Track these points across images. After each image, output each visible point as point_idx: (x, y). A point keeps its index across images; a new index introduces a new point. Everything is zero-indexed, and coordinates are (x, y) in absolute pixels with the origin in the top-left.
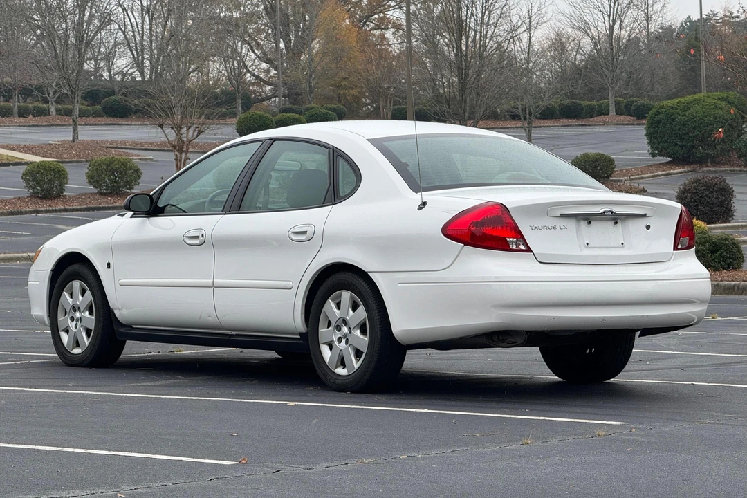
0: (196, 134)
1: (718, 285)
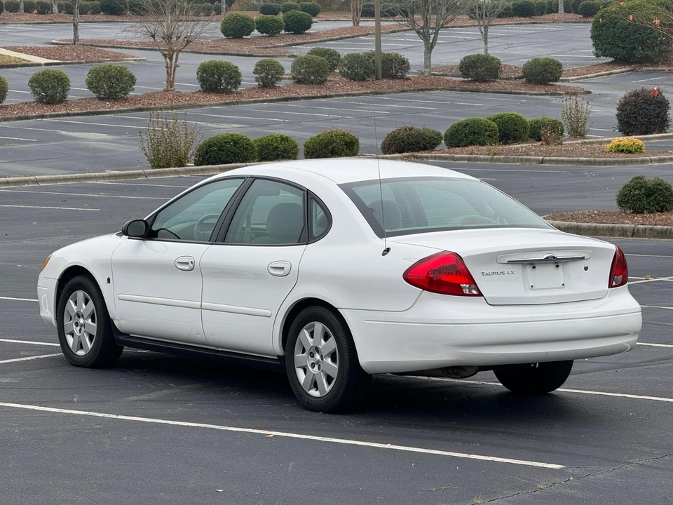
0: (185, 43)
1: (652, 229)
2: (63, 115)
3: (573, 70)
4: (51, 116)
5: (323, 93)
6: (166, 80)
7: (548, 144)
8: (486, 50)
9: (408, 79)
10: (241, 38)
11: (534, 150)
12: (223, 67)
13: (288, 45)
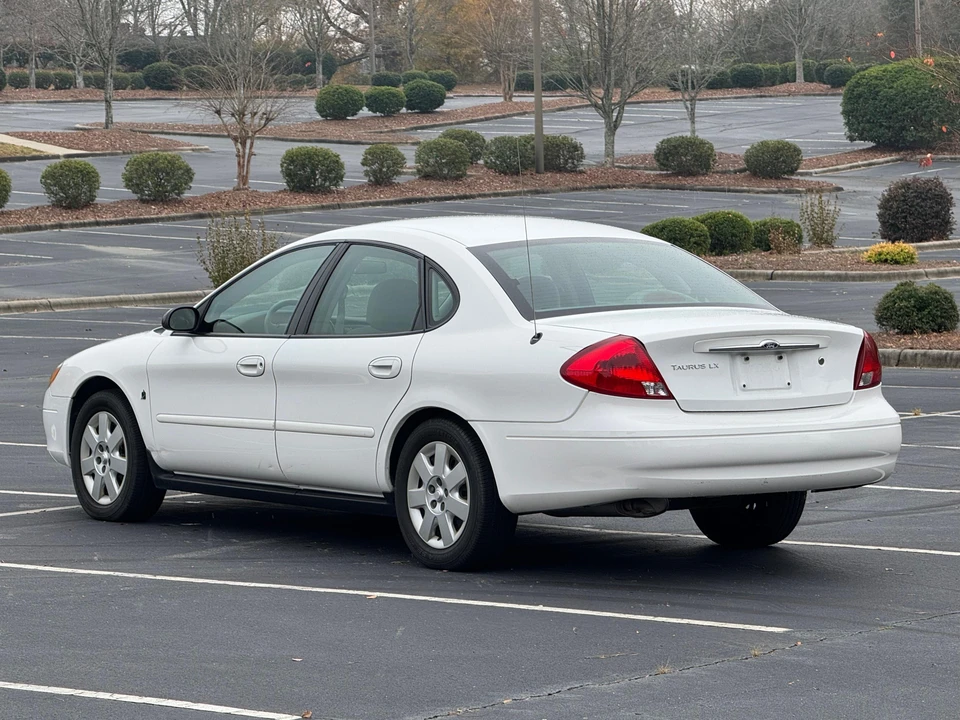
0: (263, 122)
1: (925, 355)
2: (90, 224)
3: (817, 159)
4: (73, 226)
5: (461, 191)
6: (236, 174)
7: (779, 252)
8: (693, 132)
9: (581, 172)
10: (344, 119)
11: (760, 261)
12: (318, 156)
13: (412, 129)
